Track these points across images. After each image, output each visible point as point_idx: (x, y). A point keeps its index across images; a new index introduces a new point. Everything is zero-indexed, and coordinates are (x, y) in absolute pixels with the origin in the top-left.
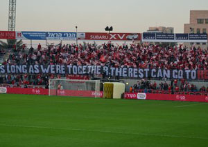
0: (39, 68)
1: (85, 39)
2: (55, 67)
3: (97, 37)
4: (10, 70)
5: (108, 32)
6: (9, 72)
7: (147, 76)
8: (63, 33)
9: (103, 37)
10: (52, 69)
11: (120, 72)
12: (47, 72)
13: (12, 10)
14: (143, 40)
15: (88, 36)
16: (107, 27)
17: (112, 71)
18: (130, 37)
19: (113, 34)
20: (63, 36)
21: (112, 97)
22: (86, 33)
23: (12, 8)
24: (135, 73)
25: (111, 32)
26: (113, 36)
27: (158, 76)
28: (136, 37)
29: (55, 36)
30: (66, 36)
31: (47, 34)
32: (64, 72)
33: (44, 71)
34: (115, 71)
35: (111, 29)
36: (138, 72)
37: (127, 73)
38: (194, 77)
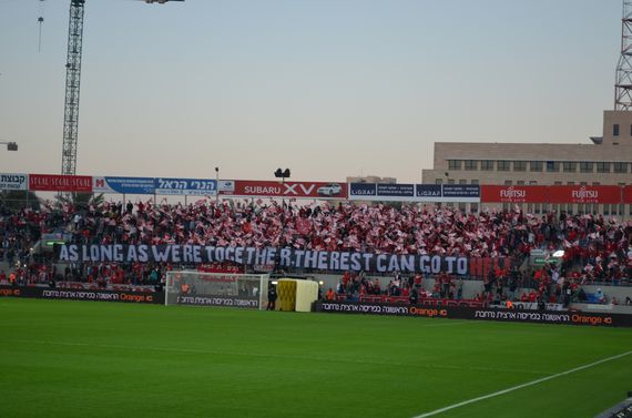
0: (149, 251)
1: (235, 193)
2: (181, 250)
3: (259, 189)
4: (89, 254)
5: (280, 179)
6: (85, 258)
7: (367, 268)
8: (189, 181)
9: (271, 190)
10: (175, 253)
11: (314, 259)
12: (165, 258)
13: (70, 137)
14: (351, 198)
15: (241, 187)
16: (279, 170)
17: (299, 258)
18: (326, 191)
19: (291, 184)
20: (189, 187)
21: (294, 310)
22: (238, 183)
23: (70, 134)
24: (343, 260)
25: (287, 179)
26: (291, 189)
27: (390, 269)
28: (336, 190)
29: (174, 186)
30: (195, 187)
31: (156, 182)
32: (199, 260)
33: (157, 258)
34: (303, 257)
35: (287, 173)
36: (349, 258)
37: (328, 262)
38: (464, 272)
